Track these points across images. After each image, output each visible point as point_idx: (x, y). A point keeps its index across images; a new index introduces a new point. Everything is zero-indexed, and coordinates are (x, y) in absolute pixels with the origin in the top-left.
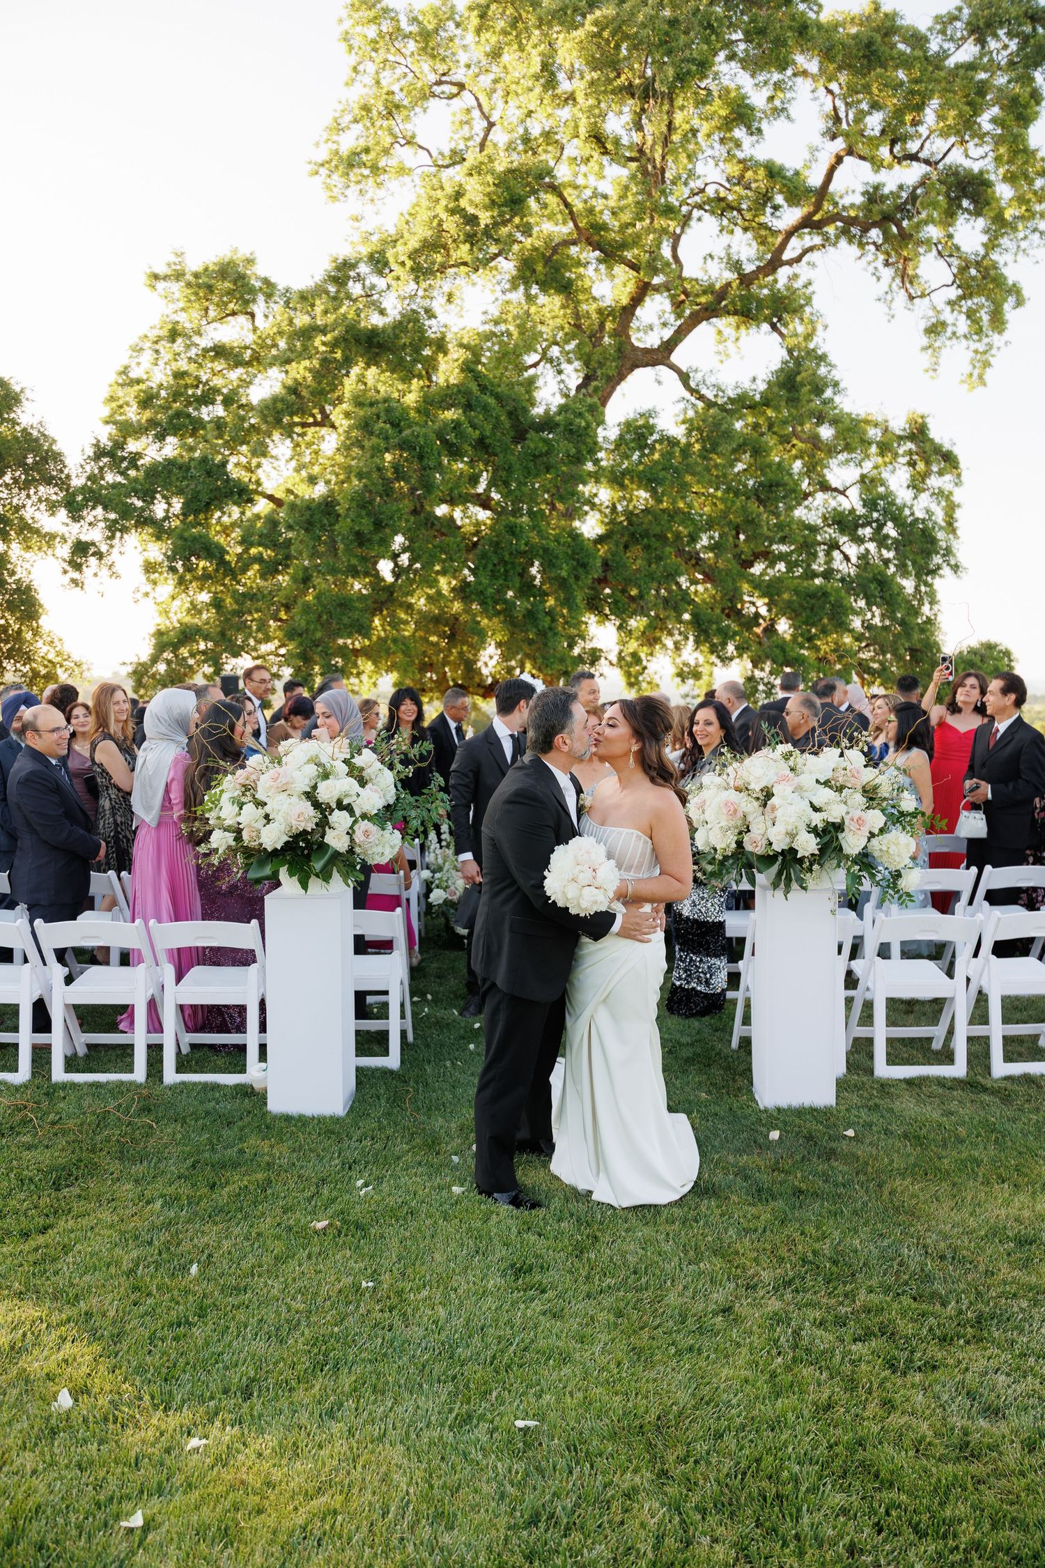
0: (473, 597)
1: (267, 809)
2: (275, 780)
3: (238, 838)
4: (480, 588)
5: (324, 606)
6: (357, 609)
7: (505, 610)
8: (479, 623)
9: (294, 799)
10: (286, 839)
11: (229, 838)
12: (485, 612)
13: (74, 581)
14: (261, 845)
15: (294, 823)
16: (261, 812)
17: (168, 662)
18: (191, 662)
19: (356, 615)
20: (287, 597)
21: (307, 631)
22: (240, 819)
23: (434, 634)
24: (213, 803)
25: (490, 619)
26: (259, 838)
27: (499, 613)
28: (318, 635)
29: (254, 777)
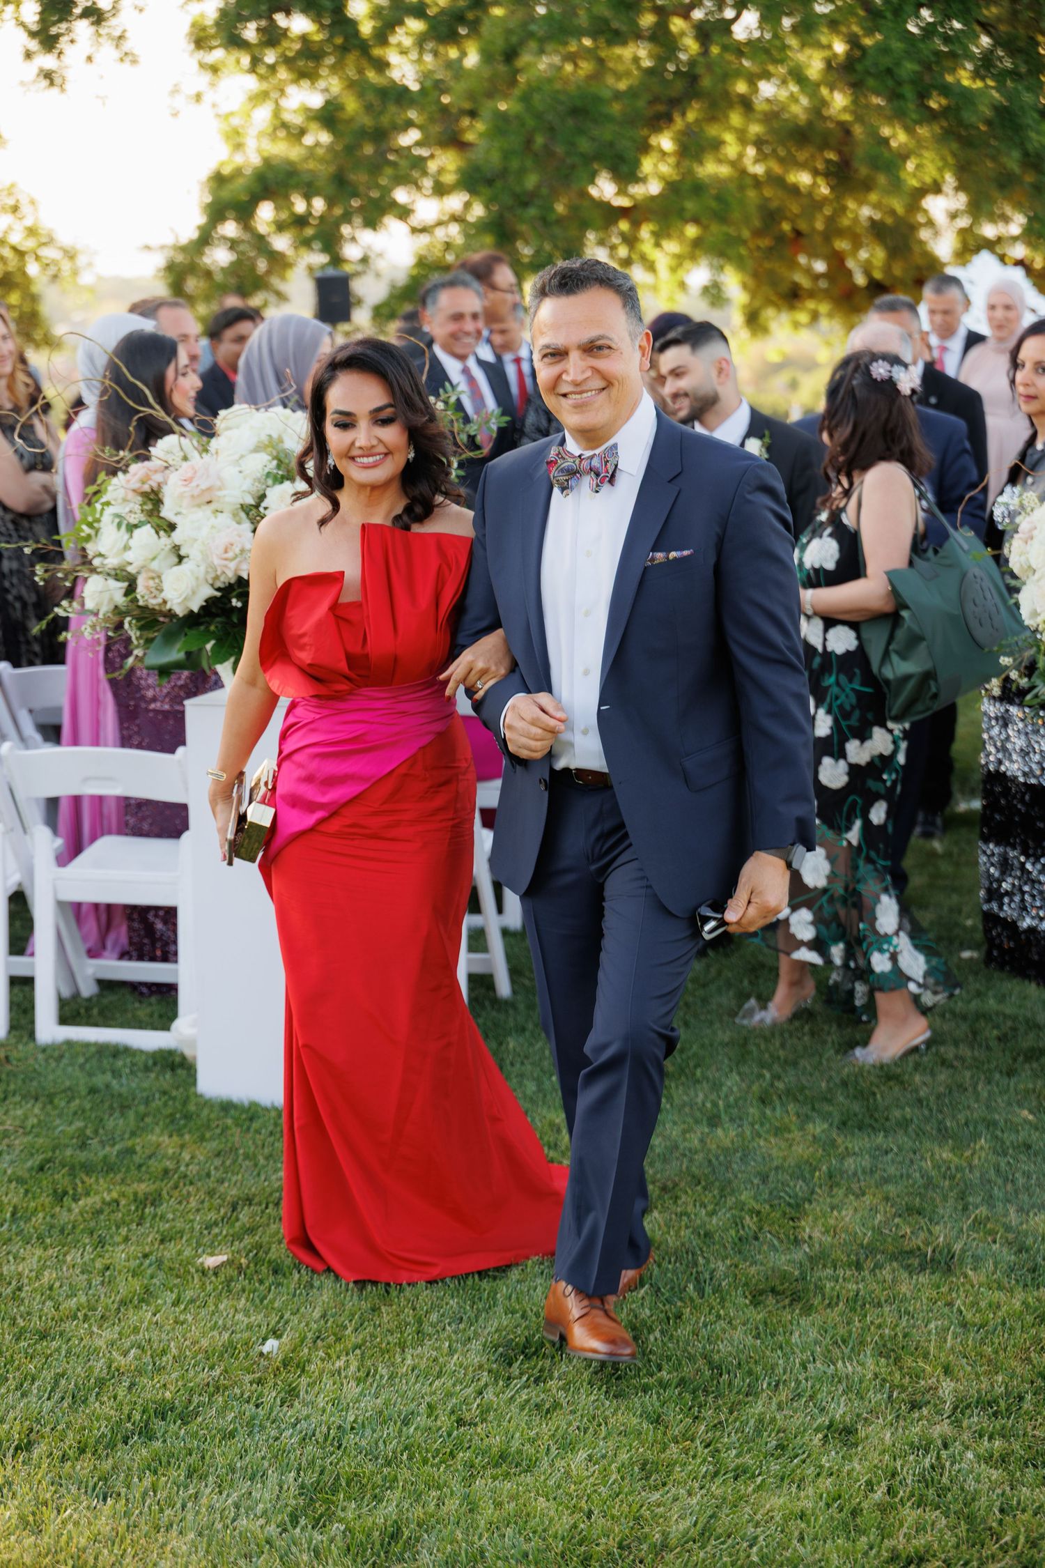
0: (871, 82)
1: (177, 536)
2: (188, 481)
3: (131, 589)
4: (886, 61)
5: (539, 116)
6: (609, 118)
7: (945, 112)
8: (886, 141)
9: (225, 519)
10: (209, 592)
11: (116, 590)
12: (898, 116)
13: (48, 76)
14: (165, 602)
15: (217, 561)
16: (165, 541)
17: (233, 244)
18: (281, 243)
19: (606, 133)
20: (471, 96)
21: (504, 173)
22: (129, 556)
23: (803, 166)
24: (90, 525)
25: (909, 130)
26: (161, 591)
27: (933, 116)
28: (531, 181)
29: (158, 478)
